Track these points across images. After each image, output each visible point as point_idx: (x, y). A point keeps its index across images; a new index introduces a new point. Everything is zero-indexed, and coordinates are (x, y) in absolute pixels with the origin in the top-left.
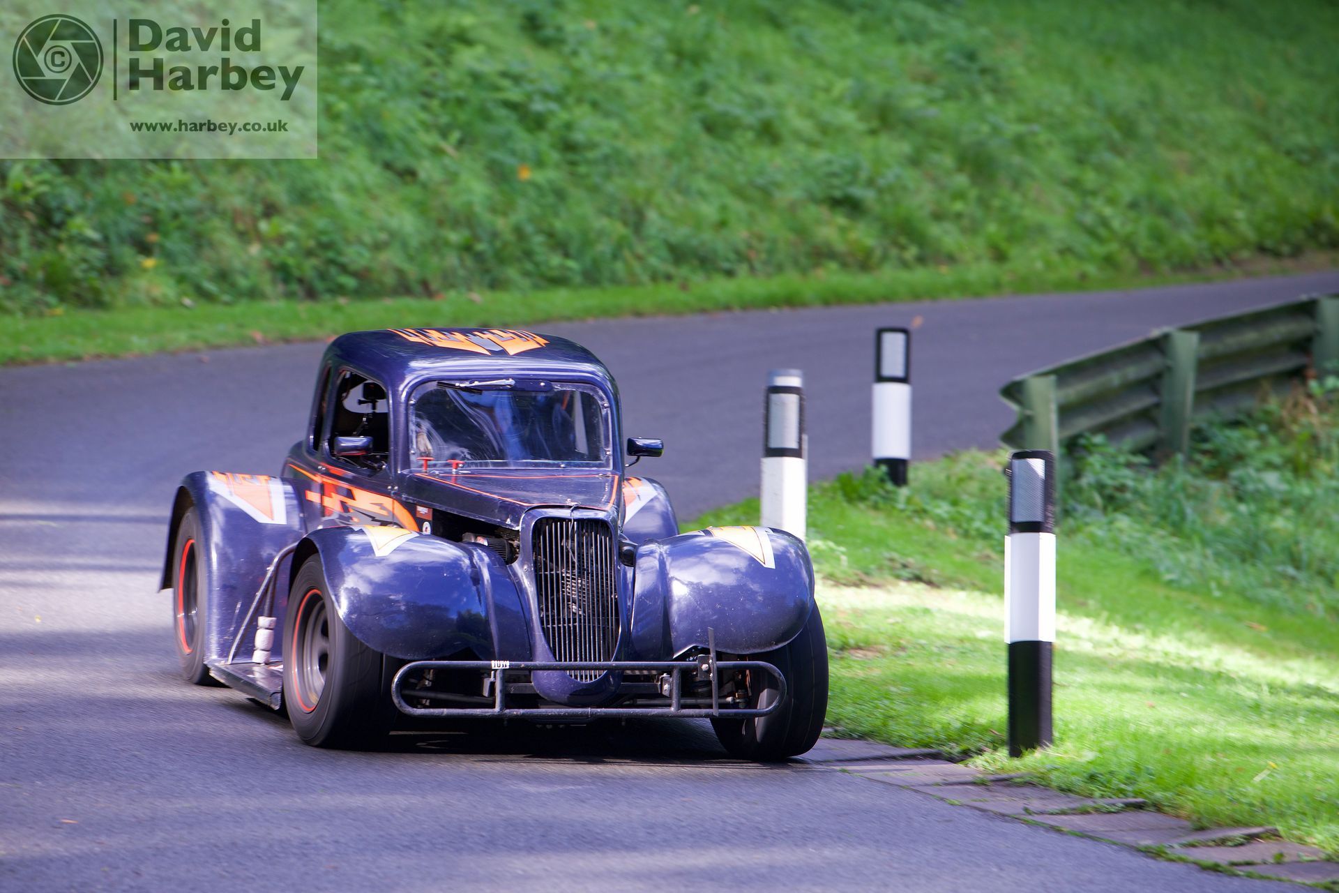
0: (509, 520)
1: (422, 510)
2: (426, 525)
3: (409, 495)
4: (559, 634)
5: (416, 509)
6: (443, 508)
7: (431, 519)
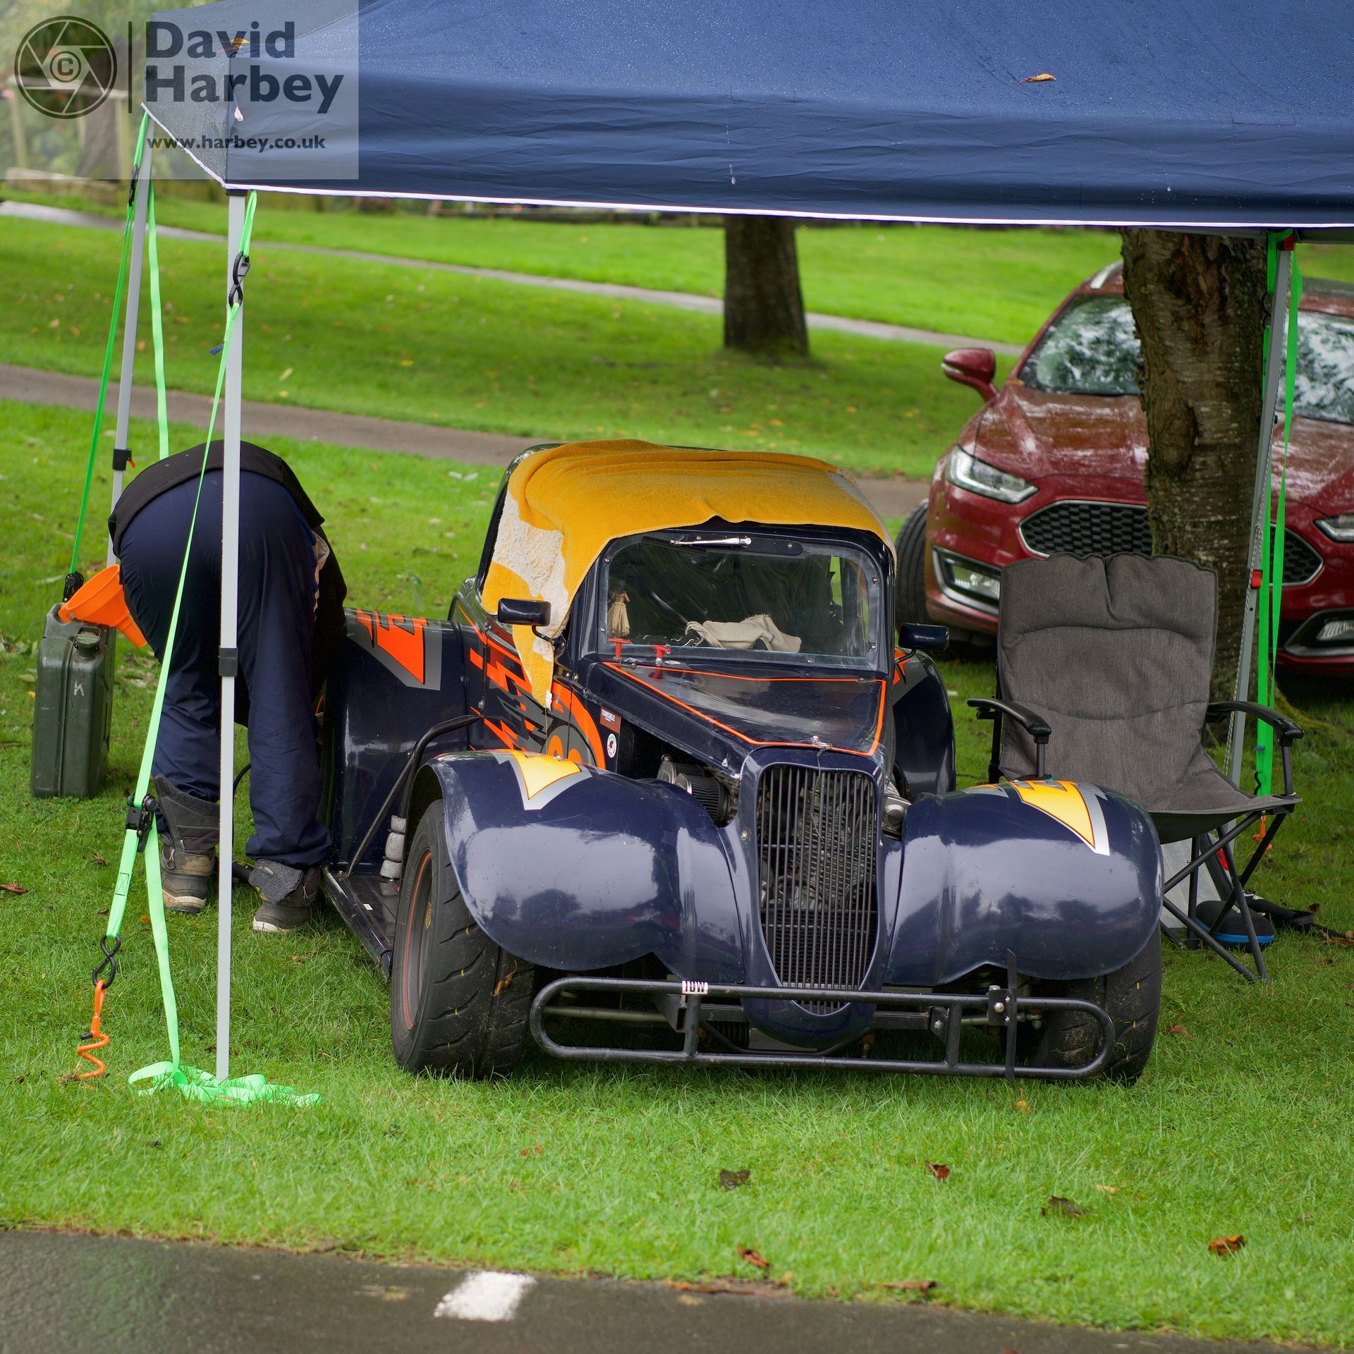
0: (725, 761)
1: (607, 716)
2: (612, 738)
3: (593, 691)
4: (787, 940)
5: (600, 712)
6: (637, 721)
7: (618, 731)
